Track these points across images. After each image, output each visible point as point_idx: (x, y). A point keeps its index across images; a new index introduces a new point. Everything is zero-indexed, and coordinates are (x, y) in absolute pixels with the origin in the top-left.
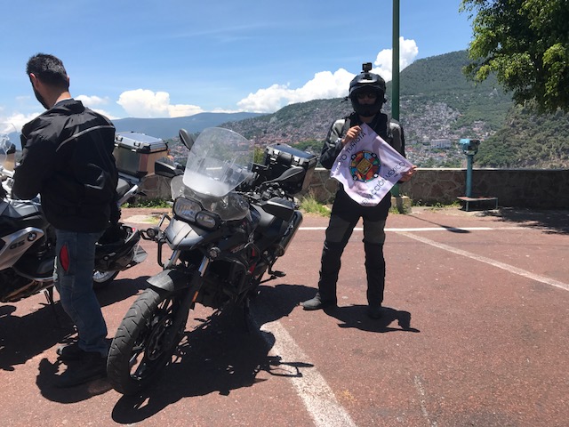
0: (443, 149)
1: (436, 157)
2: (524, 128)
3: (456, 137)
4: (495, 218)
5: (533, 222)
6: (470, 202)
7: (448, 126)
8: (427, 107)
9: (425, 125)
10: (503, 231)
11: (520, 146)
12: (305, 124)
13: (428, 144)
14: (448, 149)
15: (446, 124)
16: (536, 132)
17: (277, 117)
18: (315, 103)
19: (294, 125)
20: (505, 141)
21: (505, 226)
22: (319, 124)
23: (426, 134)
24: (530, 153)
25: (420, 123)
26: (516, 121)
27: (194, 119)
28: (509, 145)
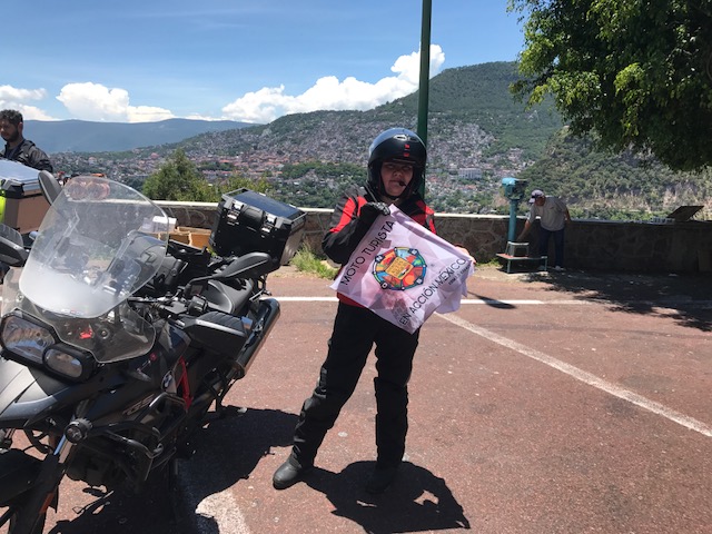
0: (472, 180)
1: (465, 190)
2: (566, 159)
3: (488, 166)
4: (544, 285)
5: (592, 292)
6: (512, 261)
7: (480, 153)
8: (456, 128)
9: (452, 149)
10: (557, 306)
11: (560, 181)
12: (307, 140)
13: (455, 173)
14: (479, 180)
15: (477, 150)
16: (579, 165)
17: (272, 129)
18: (320, 114)
19: (294, 142)
20: (544, 174)
21: (559, 298)
22: (324, 141)
23: (454, 161)
24: (572, 189)
25: (447, 148)
26: (558, 150)
27: (162, 126)
28: (549, 179)
